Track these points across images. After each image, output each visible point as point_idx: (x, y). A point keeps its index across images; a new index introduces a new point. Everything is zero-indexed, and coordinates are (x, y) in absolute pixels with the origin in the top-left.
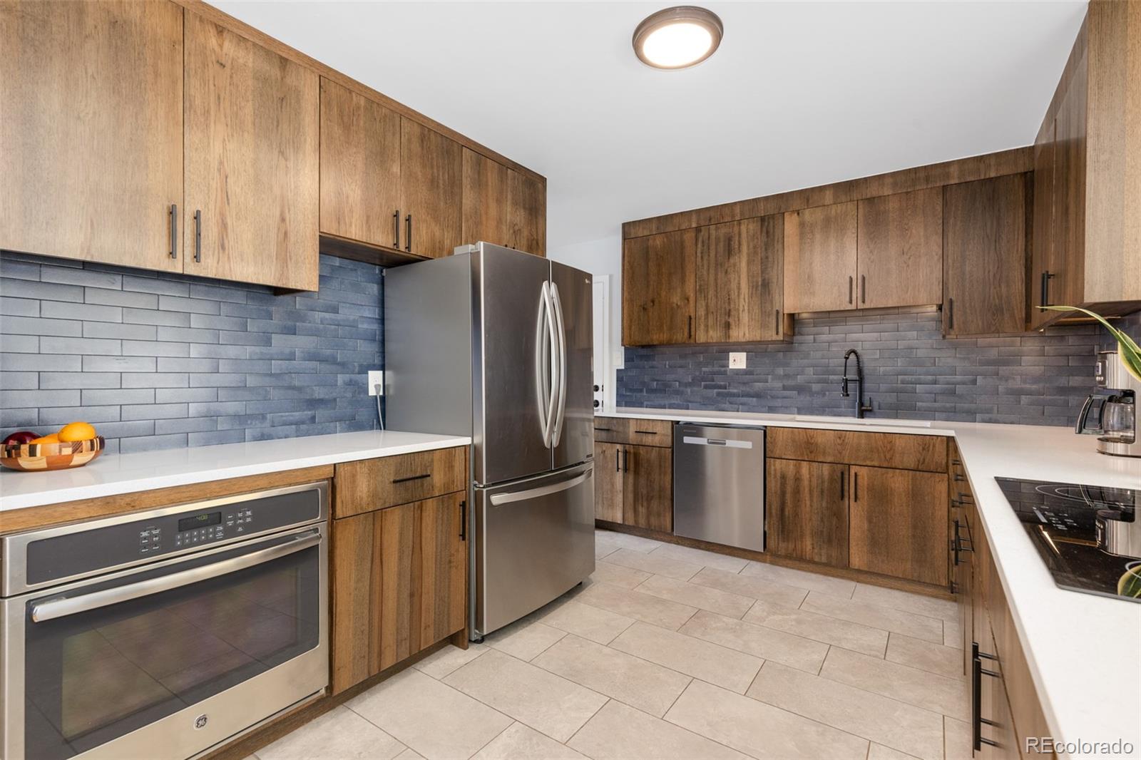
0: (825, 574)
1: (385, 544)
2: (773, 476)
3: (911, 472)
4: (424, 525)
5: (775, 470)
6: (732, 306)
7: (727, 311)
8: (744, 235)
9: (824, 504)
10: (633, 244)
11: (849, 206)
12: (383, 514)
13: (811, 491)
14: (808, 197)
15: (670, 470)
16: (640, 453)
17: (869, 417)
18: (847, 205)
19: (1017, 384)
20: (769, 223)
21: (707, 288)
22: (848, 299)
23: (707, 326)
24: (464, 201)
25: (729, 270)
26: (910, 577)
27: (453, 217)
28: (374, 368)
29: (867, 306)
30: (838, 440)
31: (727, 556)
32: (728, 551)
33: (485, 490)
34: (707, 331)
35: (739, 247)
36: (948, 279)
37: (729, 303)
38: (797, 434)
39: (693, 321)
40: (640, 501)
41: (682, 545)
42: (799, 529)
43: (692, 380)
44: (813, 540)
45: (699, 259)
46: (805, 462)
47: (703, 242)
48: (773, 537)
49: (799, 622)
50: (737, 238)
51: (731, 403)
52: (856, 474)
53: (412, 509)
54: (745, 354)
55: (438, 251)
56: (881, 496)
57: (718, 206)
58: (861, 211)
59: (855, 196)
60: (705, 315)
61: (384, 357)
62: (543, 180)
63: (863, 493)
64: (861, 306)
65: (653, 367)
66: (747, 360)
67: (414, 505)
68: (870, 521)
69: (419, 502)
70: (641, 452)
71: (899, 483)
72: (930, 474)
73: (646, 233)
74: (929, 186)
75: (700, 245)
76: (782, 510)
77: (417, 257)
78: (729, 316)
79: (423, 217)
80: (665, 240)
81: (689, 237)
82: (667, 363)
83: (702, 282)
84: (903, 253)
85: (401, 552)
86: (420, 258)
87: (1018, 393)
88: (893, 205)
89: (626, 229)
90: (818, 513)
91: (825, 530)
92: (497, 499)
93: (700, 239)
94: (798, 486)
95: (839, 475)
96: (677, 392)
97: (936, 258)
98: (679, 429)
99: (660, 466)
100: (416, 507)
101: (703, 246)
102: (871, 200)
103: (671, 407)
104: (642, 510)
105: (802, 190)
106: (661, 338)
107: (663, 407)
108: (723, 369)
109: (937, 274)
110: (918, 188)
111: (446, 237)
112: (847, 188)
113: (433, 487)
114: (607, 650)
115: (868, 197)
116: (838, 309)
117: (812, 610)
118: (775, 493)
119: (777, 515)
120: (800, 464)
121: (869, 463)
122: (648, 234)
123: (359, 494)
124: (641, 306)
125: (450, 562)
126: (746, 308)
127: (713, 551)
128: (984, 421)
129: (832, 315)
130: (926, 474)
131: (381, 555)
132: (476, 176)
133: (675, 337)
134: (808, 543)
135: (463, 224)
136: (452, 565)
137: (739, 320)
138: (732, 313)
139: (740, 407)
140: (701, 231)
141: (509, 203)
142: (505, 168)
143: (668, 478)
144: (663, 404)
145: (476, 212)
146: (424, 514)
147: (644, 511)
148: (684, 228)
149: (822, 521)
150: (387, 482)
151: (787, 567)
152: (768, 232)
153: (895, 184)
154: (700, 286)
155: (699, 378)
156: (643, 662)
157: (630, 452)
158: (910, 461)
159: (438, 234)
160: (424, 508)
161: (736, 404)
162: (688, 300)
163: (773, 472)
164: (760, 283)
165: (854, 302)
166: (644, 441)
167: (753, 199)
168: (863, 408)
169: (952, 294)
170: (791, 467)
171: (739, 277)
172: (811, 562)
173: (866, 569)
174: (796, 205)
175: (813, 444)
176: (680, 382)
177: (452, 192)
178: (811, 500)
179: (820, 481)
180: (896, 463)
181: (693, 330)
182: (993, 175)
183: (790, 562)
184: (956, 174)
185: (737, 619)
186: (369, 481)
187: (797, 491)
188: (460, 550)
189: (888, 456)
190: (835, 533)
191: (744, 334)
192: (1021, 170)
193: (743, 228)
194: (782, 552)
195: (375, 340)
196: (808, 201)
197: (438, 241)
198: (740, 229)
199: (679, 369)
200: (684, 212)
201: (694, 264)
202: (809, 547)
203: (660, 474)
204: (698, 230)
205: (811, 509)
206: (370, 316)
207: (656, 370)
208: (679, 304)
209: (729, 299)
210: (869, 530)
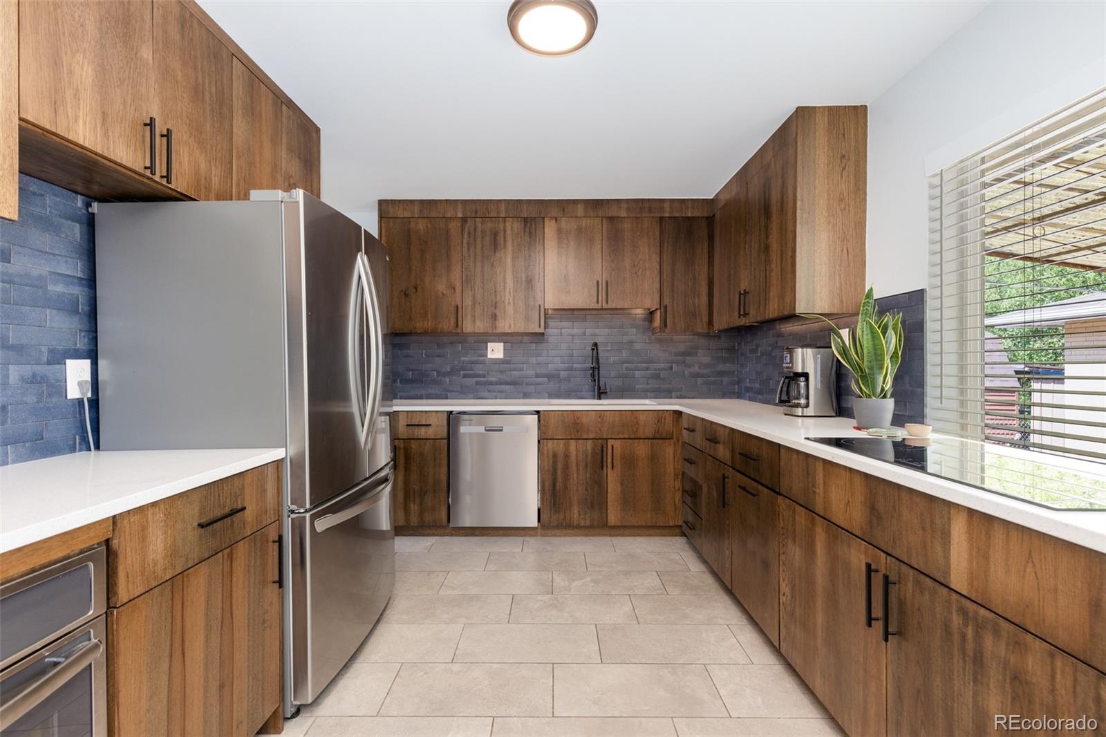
0: (586, 535)
1: (188, 626)
2: (546, 456)
3: (650, 440)
4: (234, 579)
5: (548, 450)
6: (498, 298)
7: (494, 303)
8: (509, 232)
9: (588, 475)
10: (392, 224)
11: (596, 221)
12: (185, 579)
13: (577, 465)
14: (564, 206)
15: (446, 462)
16: (411, 448)
17: (604, 398)
18: (594, 220)
19: (696, 369)
20: (531, 224)
21: (474, 279)
22: (595, 299)
23: (474, 316)
24: (235, 130)
25: (495, 264)
26: (650, 524)
27: (222, 148)
28: (77, 355)
29: (609, 306)
30: (599, 419)
31: (502, 538)
32: (502, 532)
33: (308, 515)
34: (474, 321)
35: (505, 243)
36: (663, 289)
37: (496, 296)
38: (566, 416)
39: (460, 310)
40: (412, 499)
41: (456, 536)
42: (568, 500)
43: (451, 369)
44: (579, 507)
45: (465, 249)
46: (573, 441)
47: (469, 233)
48: (546, 512)
49: (596, 582)
50: (502, 234)
51: (489, 391)
52: (612, 446)
53: (221, 561)
54: (502, 344)
55: (203, 190)
56: (629, 462)
57: (484, 200)
58: (605, 226)
59: (601, 213)
60: (472, 305)
61: (96, 338)
62: (318, 130)
63: (617, 462)
64: (605, 306)
65: (407, 356)
66: (504, 350)
67: (223, 554)
68: (622, 484)
69: (229, 549)
70: (413, 446)
71: (642, 449)
72: (662, 441)
73: (407, 214)
74: (652, 215)
75: (466, 236)
76: (554, 485)
77: (174, 194)
78: (495, 307)
79: (185, 137)
80: (429, 225)
81: (454, 226)
82: (424, 352)
83: (469, 273)
84: (634, 266)
85: (208, 627)
86: (178, 196)
87: (696, 376)
88: (627, 225)
89: (383, 208)
90: (583, 483)
91: (588, 498)
92: (322, 525)
93: (466, 230)
94: (567, 462)
95: (599, 448)
96: (435, 382)
97: (656, 272)
98: (452, 419)
99: (435, 459)
100: (225, 557)
101: (469, 237)
102: (611, 219)
103: (429, 397)
104: (414, 507)
105: (559, 200)
106: (426, 326)
107: (420, 397)
108: (482, 359)
109: (657, 285)
110: (644, 215)
111: (213, 173)
112: (595, 205)
113: (244, 524)
114: (456, 667)
115: (610, 215)
116: (588, 307)
117: (598, 569)
118: (548, 471)
119: (549, 490)
120: (568, 443)
121: (622, 436)
122: (409, 216)
123: (152, 556)
124: (402, 291)
125: (264, 622)
126: (511, 302)
127: (487, 535)
128: (677, 397)
129: (575, 312)
130: (659, 441)
131: (183, 642)
132: (249, 101)
133: (441, 326)
134: (575, 511)
135: (234, 161)
136: (266, 625)
137: (505, 313)
138: (498, 305)
139: (498, 394)
140: (467, 221)
141: (284, 146)
142: (280, 101)
143: (444, 469)
144: (419, 395)
145: (249, 148)
146: (234, 564)
147: (416, 507)
148: (449, 216)
149: (587, 490)
150: (190, 528)
151: (555, 536)
152: (530, 233)
153: (628, 210)
154: (467, 276)
155: (457, 367)
156: (499, 666)
157: (400, 448)
158: (649, 432)
159: (203, 166)
160: (234, 556)
161: (494, 392)
162: (454, 289)
163: (546, 452)
164: (524, 279)
165: (600, 302)
166: (416, 433)
167: (517, 200)
168: (601, 391)
169: (667, 301)
170: (561, 446)
171: (505, 271)
172: (579, 527)
173: (619, 524)
174: (554, 212)
175: (578, 424)
176: (438, 372)
177: (220, 113)
178: (578, 473)
179: (584, 456)
180: (640, 434)
181: (460, 319)
182: (690, 215)
183: (558, 531)
184: (668, 209)
185: (549, 594)
186: (166, 533)
187: (566, 467)
188: (274, 602)
189: (635, 429)
190: (596, 500)
191: (510, 326)
192: (706, 215)
193: (508, 225)
194: (554, 523)
195: (77, 312)
196: (564, 211)
197: (204, 176)
198: (505, 226)
199: (437, 359)
200: (449, 200)
201: (460, 254)
202: (576, 515)
203: (434, 467)
204: (464, 220)
205: (578, 480)
206: (68, 273)
207: (411, 359)
208: (444, 292)
209: (495, 291)
210: (621, 492)
